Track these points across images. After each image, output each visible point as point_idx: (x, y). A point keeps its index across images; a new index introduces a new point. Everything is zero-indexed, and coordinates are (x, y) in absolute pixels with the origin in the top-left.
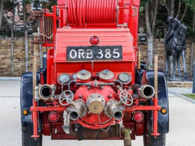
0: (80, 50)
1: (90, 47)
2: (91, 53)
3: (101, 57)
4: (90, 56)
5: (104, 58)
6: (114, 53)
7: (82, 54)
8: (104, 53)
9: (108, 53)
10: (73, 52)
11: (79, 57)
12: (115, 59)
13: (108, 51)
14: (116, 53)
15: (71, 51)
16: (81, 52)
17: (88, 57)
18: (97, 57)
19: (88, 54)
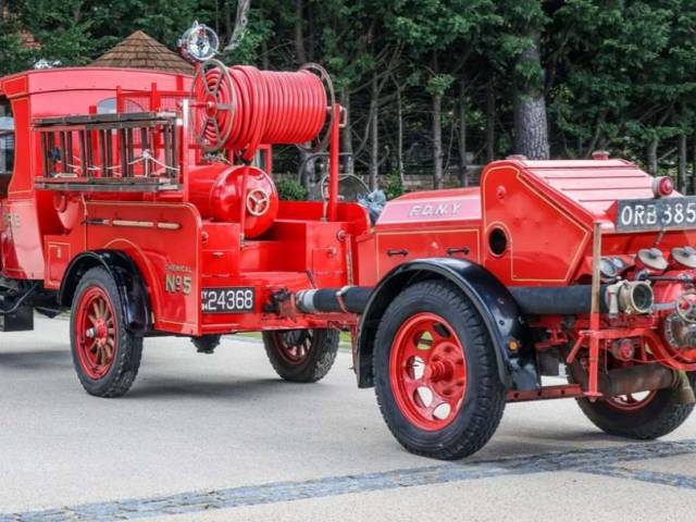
0: (638, 207)
1: (651, 201)
2: (655, 212)
3: (669, 221)
4: (652, 219)
5: (673, 222)
6: (689, 211)
7: (641, 215)
8: (673, 212)
9: (679, 212)
10: (627, 211)
11: (636, 222)
12: (689, 223)
13: (679, 208)
14: (692, 211)
15: (624, 210)
16: (640, 210)
17: (649, 222)
18: (663, 220)
19: (649, 214)
